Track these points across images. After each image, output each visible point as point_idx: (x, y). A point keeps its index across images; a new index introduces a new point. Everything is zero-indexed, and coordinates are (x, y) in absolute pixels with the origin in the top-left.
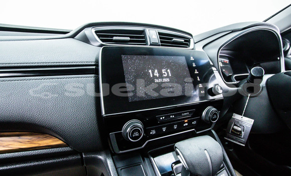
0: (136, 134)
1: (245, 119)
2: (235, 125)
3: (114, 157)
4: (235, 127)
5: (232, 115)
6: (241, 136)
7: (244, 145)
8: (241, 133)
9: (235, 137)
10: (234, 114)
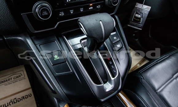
0: (45, 13)
1: (145, 7)
2: (137, 13)
3: (32, 37)
4: (137, 15)
5: (135, 5)
6: (140, 22)
7: (141, 29)
8: (140, 20)
9: (135, 24)
10: (137, 3)
